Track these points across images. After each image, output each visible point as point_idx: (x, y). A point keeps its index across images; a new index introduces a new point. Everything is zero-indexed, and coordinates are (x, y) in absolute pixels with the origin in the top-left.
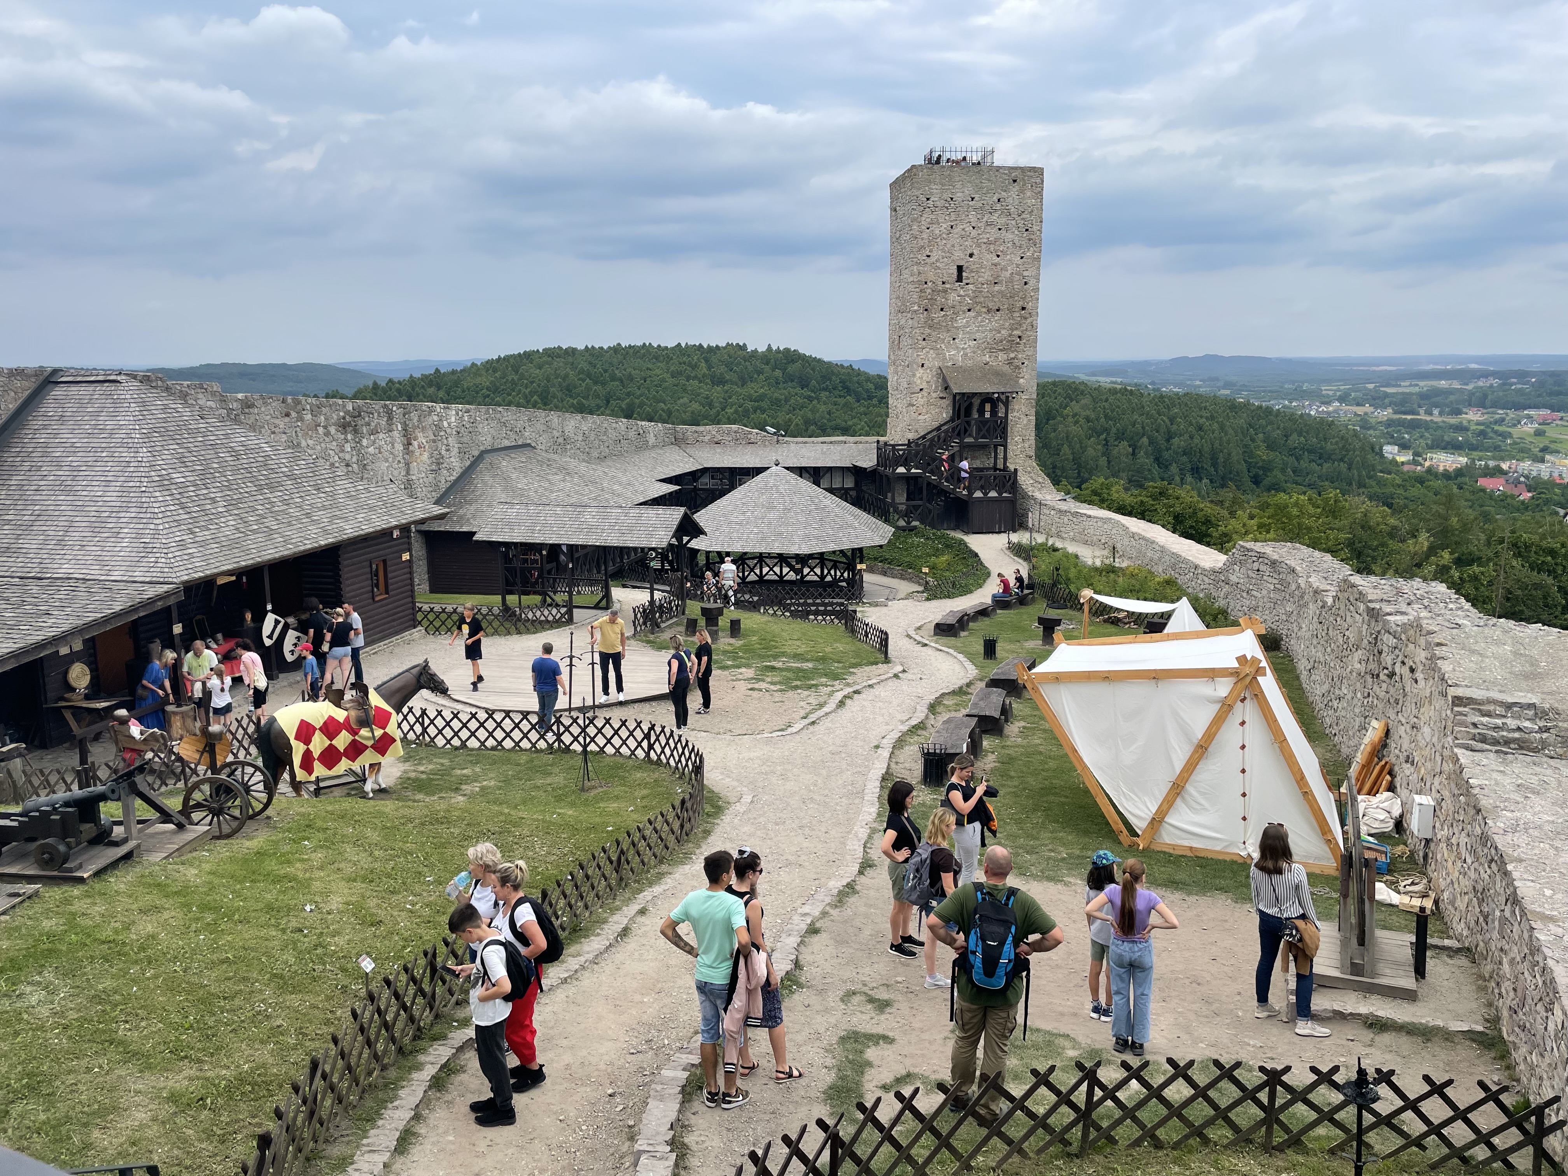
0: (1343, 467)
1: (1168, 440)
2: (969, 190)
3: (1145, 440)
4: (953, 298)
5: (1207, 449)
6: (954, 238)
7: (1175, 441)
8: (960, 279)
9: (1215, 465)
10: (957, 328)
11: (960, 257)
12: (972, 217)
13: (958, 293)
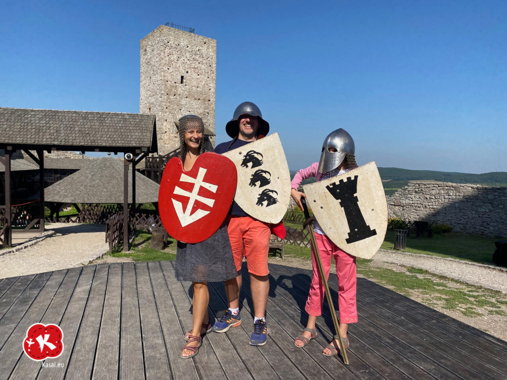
2: (186, 42)
6: (180, 63)
8: (182, 82)
10: (182, 105)
11: (182, 72)
12: (188, 55)
13: (181, 89)
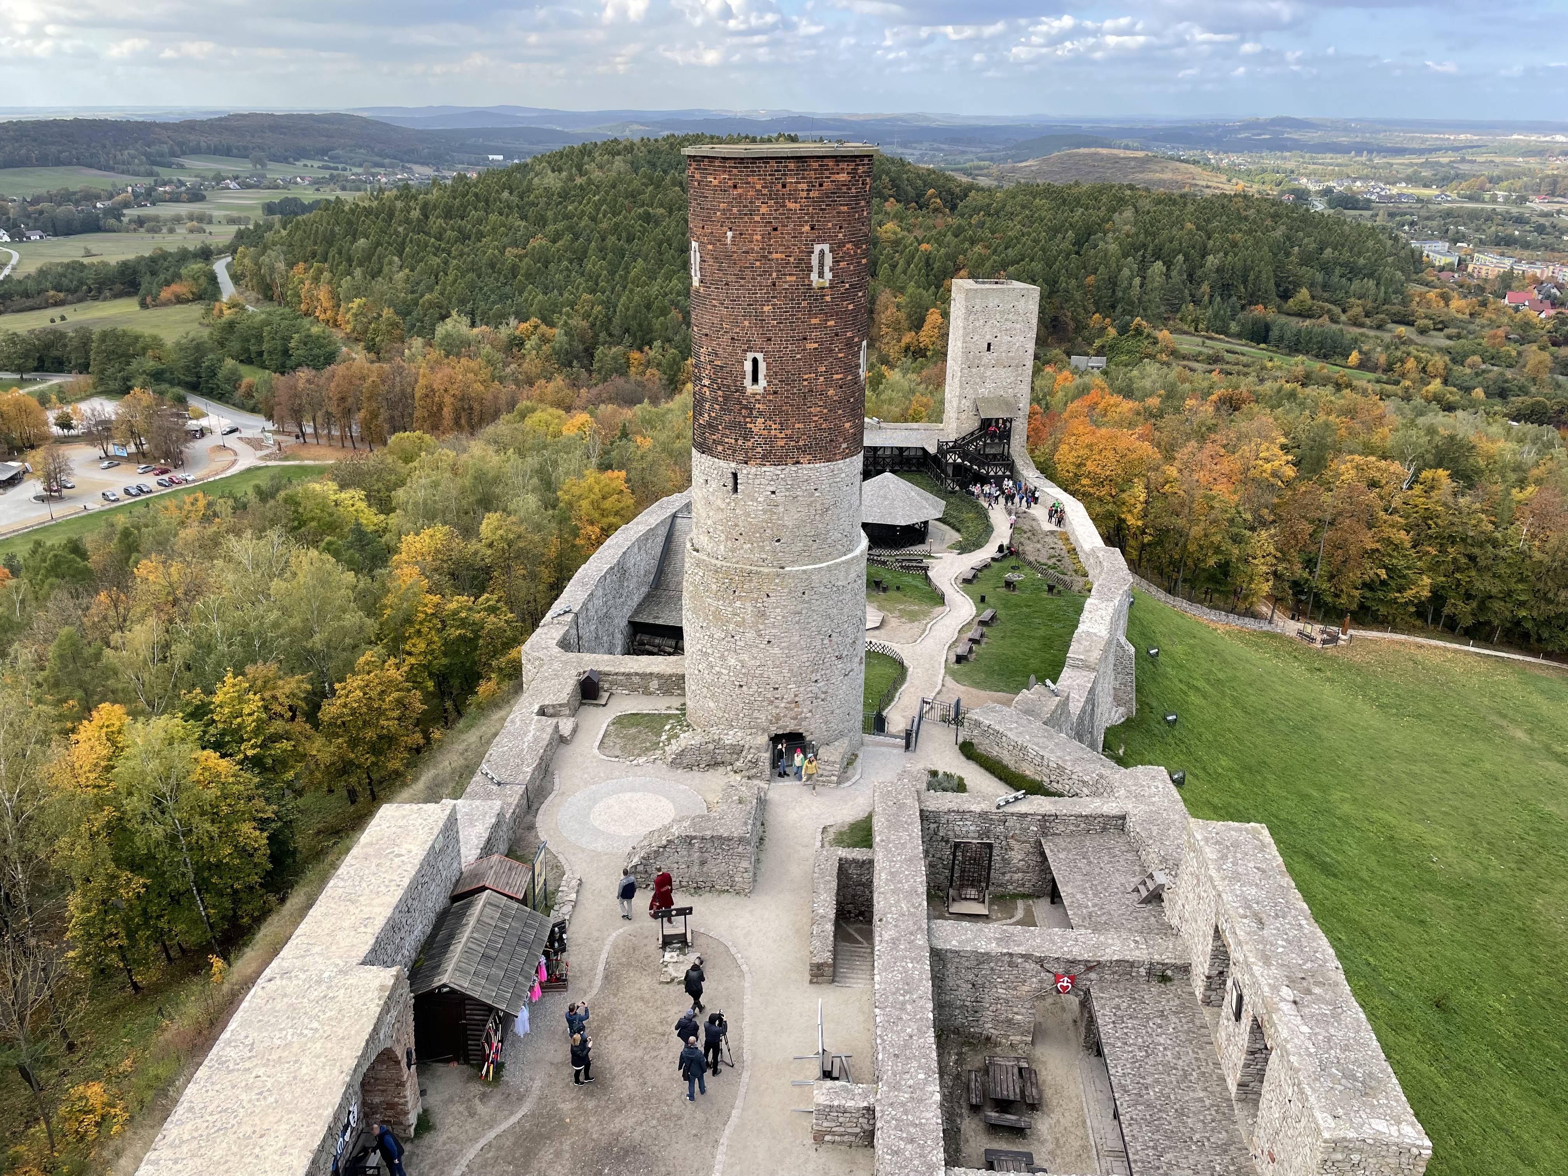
0: (1371, 283)
1: (1203, 257)
2: (996, 302)
3: (1180, 257)
4: (985, 360)
5: (1239, 265)
6: (987, 328)
7: (1210, 258)
8: (989, 349)
9: (1245, 282)
10: (986, 377)
11: (989, 338)
12: (998, 316)
13: (987, 357)
